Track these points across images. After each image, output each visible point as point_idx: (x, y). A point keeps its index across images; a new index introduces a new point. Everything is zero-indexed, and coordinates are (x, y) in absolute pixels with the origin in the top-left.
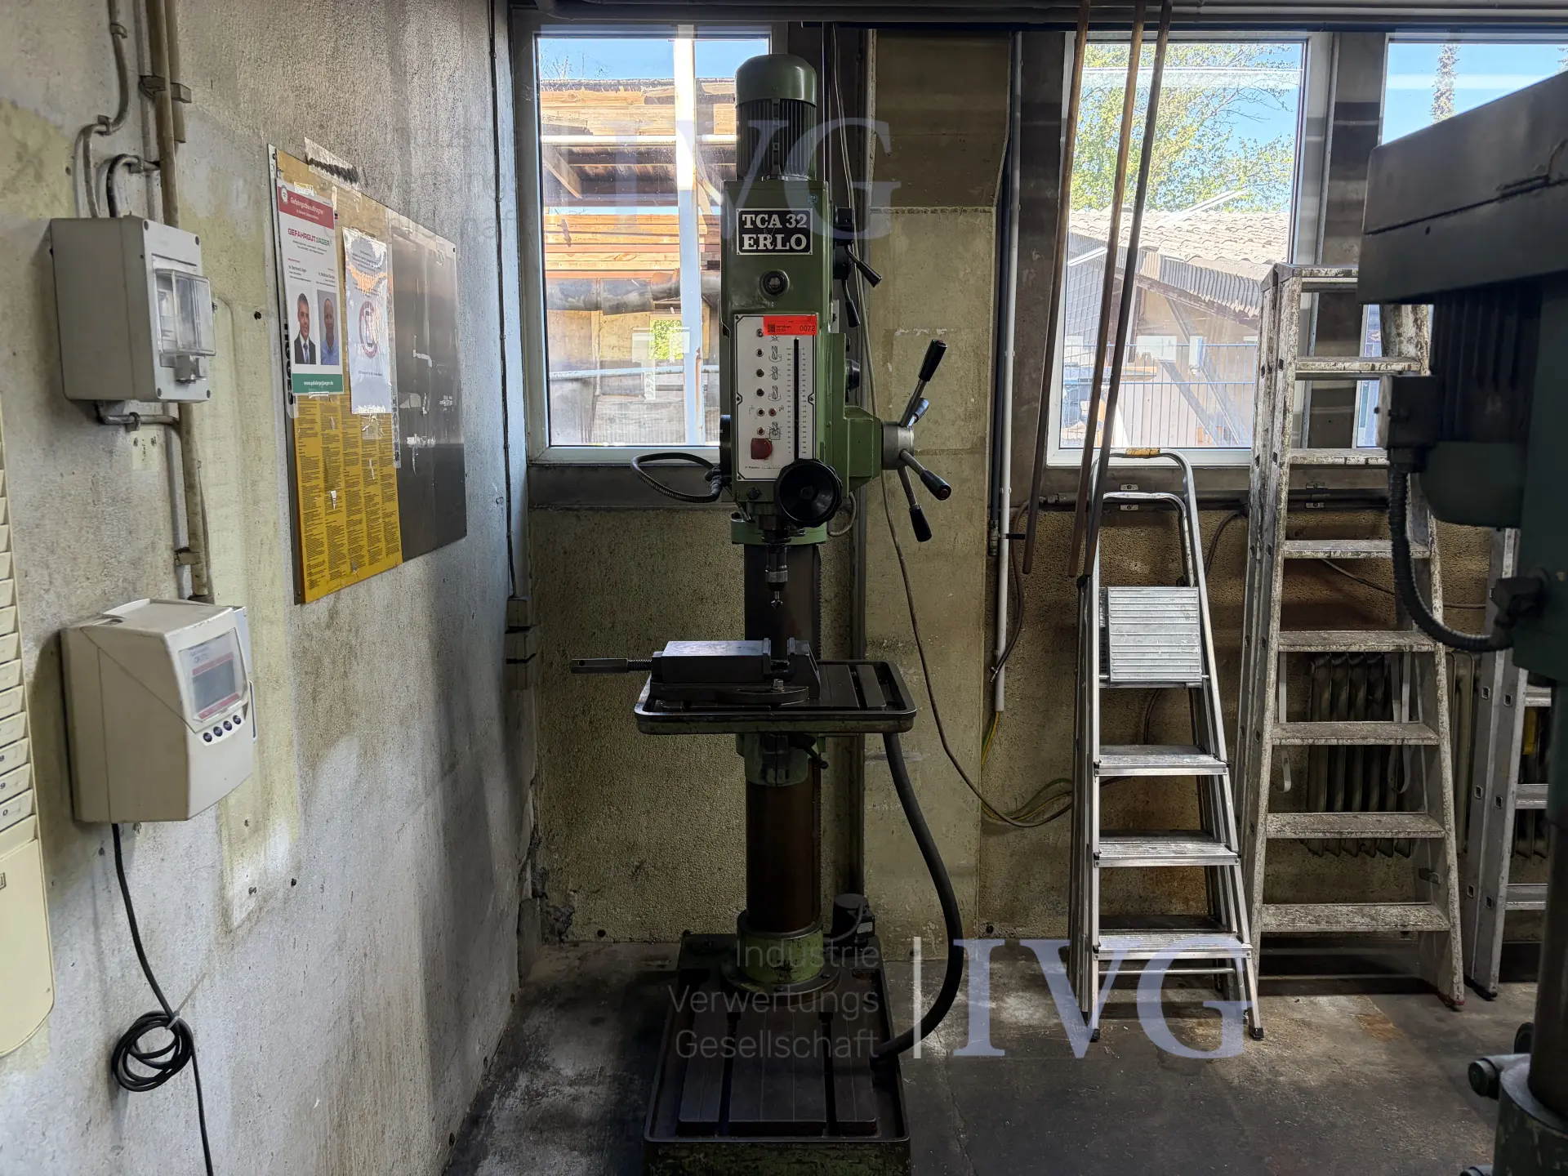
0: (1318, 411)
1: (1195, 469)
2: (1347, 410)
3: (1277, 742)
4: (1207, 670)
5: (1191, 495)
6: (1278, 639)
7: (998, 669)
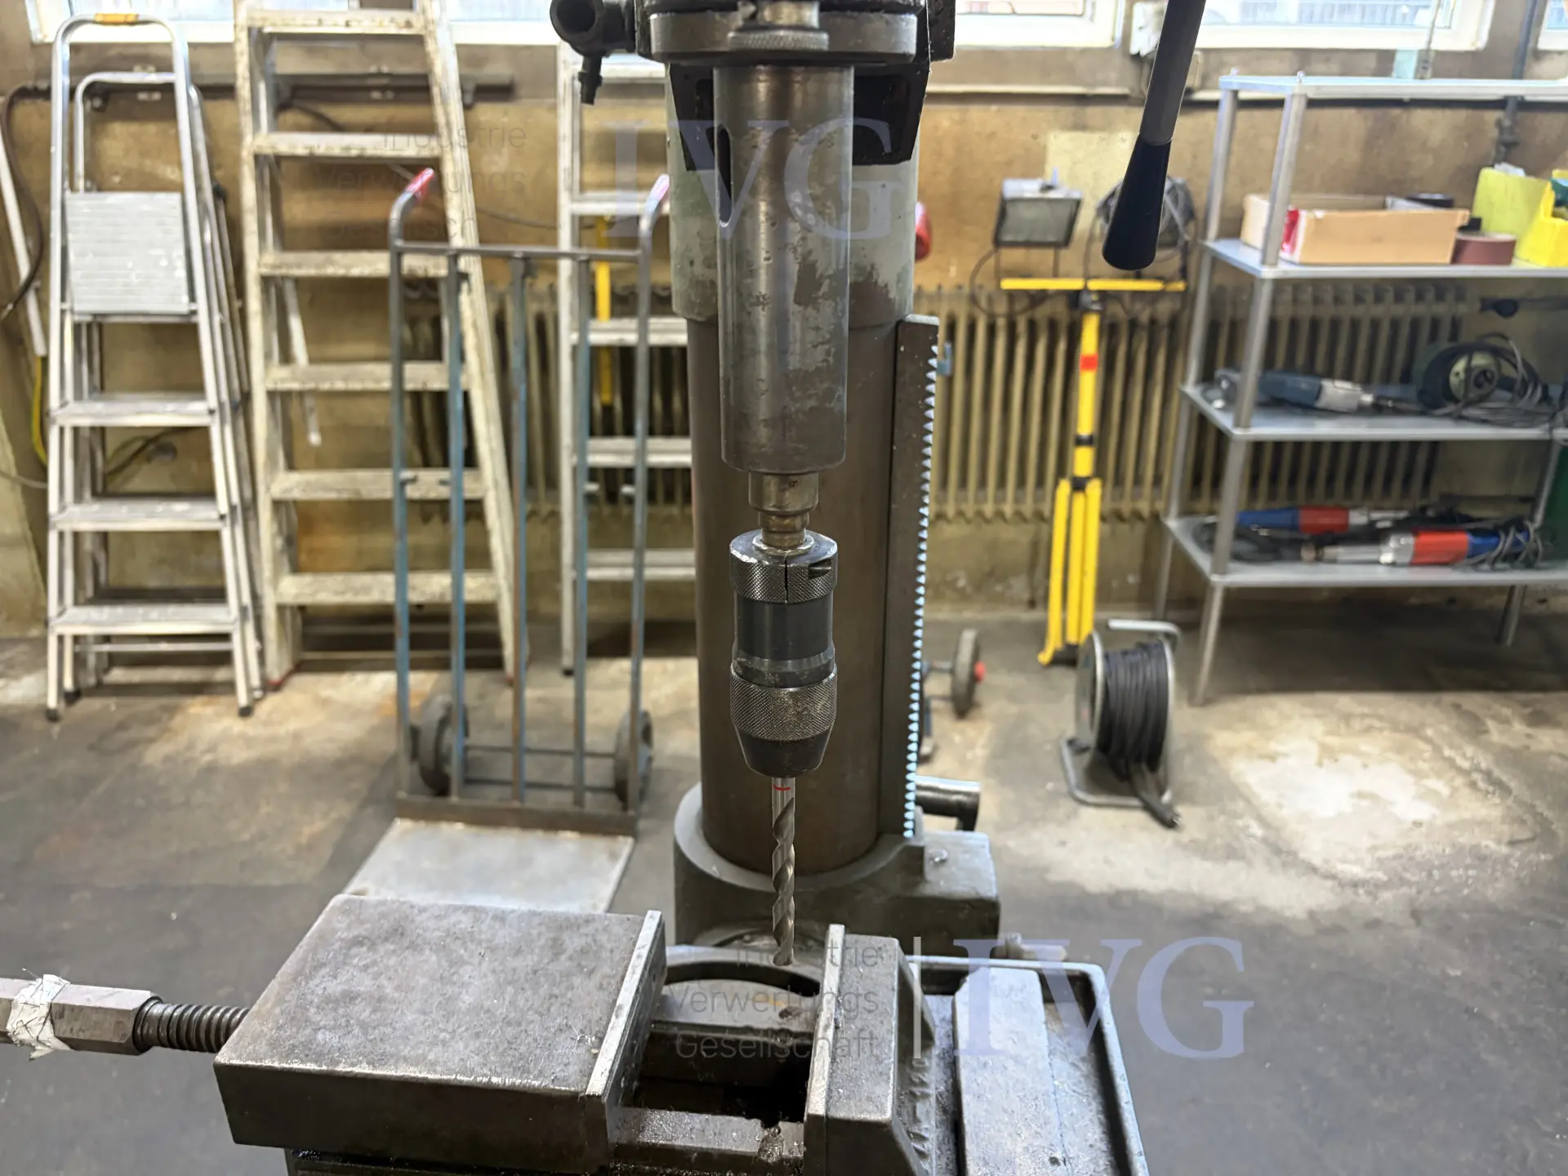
1: (189, 44)
3: (271, 386)
5: (179, 77)
6: (259, 259)
7: (20, 300)
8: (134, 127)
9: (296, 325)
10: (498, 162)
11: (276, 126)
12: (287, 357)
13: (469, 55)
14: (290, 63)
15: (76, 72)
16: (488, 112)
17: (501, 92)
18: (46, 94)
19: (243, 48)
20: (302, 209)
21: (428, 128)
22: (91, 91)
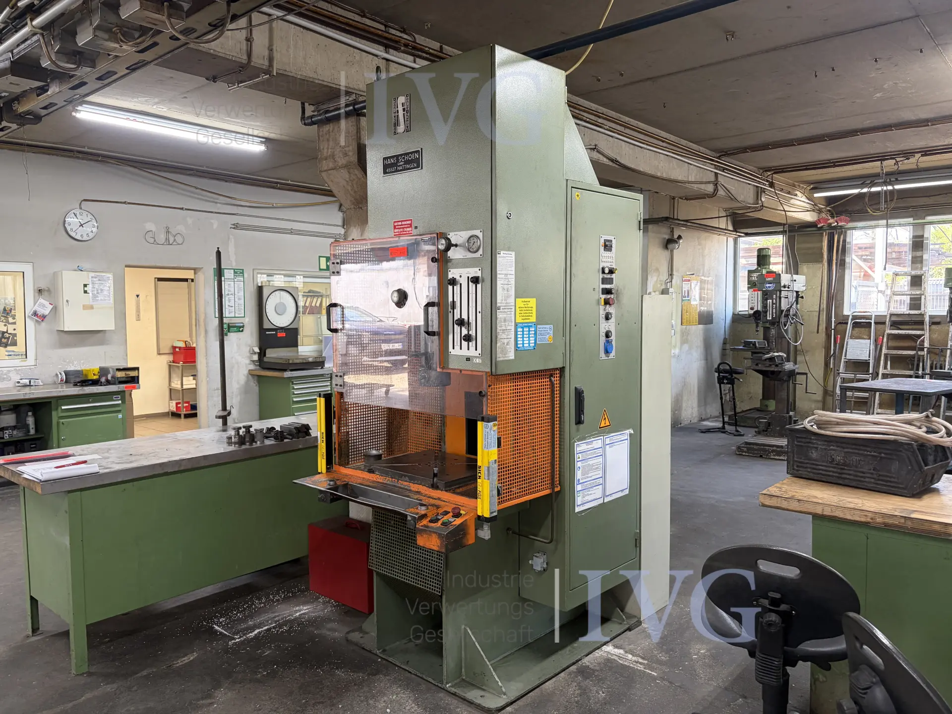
0: (912, 302)
1: (875, 316)
2: (919, 302)
4: (869, 357)
5: (873, 322)
6: (884, 351)
7: (830, 358)
8: (859, 329)
9: (889, 363)
10: (935, 336)
11: (890, 329)
12: (885, 368)
13: (931, 317)
14: (894, 319)
15: (852, 320)
16: (934, 327)
17: (938, 323)
18: (847, 323)
19: (888, 317)
20: (893, 344)
21: (923, 330)
22: (853, 323)
